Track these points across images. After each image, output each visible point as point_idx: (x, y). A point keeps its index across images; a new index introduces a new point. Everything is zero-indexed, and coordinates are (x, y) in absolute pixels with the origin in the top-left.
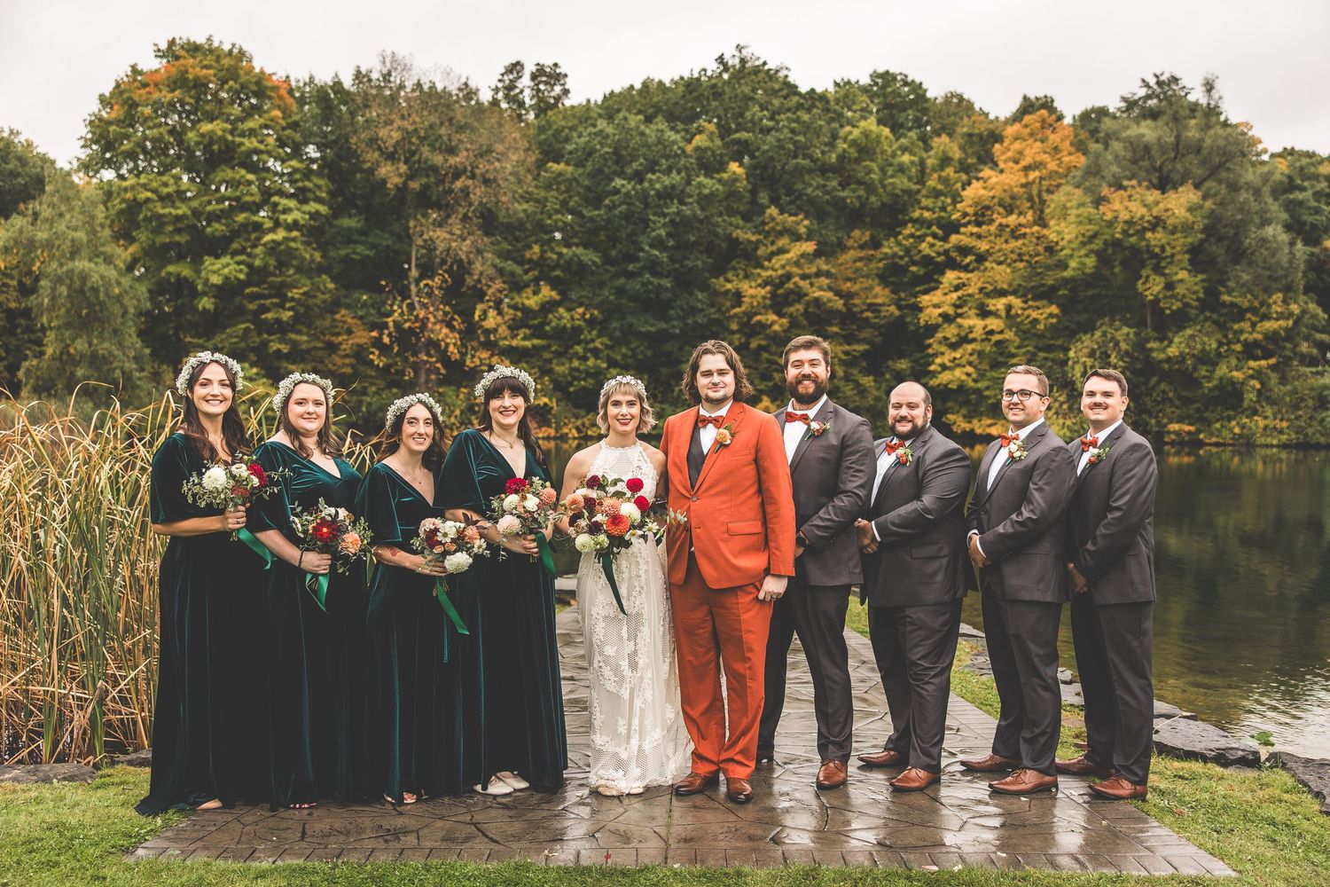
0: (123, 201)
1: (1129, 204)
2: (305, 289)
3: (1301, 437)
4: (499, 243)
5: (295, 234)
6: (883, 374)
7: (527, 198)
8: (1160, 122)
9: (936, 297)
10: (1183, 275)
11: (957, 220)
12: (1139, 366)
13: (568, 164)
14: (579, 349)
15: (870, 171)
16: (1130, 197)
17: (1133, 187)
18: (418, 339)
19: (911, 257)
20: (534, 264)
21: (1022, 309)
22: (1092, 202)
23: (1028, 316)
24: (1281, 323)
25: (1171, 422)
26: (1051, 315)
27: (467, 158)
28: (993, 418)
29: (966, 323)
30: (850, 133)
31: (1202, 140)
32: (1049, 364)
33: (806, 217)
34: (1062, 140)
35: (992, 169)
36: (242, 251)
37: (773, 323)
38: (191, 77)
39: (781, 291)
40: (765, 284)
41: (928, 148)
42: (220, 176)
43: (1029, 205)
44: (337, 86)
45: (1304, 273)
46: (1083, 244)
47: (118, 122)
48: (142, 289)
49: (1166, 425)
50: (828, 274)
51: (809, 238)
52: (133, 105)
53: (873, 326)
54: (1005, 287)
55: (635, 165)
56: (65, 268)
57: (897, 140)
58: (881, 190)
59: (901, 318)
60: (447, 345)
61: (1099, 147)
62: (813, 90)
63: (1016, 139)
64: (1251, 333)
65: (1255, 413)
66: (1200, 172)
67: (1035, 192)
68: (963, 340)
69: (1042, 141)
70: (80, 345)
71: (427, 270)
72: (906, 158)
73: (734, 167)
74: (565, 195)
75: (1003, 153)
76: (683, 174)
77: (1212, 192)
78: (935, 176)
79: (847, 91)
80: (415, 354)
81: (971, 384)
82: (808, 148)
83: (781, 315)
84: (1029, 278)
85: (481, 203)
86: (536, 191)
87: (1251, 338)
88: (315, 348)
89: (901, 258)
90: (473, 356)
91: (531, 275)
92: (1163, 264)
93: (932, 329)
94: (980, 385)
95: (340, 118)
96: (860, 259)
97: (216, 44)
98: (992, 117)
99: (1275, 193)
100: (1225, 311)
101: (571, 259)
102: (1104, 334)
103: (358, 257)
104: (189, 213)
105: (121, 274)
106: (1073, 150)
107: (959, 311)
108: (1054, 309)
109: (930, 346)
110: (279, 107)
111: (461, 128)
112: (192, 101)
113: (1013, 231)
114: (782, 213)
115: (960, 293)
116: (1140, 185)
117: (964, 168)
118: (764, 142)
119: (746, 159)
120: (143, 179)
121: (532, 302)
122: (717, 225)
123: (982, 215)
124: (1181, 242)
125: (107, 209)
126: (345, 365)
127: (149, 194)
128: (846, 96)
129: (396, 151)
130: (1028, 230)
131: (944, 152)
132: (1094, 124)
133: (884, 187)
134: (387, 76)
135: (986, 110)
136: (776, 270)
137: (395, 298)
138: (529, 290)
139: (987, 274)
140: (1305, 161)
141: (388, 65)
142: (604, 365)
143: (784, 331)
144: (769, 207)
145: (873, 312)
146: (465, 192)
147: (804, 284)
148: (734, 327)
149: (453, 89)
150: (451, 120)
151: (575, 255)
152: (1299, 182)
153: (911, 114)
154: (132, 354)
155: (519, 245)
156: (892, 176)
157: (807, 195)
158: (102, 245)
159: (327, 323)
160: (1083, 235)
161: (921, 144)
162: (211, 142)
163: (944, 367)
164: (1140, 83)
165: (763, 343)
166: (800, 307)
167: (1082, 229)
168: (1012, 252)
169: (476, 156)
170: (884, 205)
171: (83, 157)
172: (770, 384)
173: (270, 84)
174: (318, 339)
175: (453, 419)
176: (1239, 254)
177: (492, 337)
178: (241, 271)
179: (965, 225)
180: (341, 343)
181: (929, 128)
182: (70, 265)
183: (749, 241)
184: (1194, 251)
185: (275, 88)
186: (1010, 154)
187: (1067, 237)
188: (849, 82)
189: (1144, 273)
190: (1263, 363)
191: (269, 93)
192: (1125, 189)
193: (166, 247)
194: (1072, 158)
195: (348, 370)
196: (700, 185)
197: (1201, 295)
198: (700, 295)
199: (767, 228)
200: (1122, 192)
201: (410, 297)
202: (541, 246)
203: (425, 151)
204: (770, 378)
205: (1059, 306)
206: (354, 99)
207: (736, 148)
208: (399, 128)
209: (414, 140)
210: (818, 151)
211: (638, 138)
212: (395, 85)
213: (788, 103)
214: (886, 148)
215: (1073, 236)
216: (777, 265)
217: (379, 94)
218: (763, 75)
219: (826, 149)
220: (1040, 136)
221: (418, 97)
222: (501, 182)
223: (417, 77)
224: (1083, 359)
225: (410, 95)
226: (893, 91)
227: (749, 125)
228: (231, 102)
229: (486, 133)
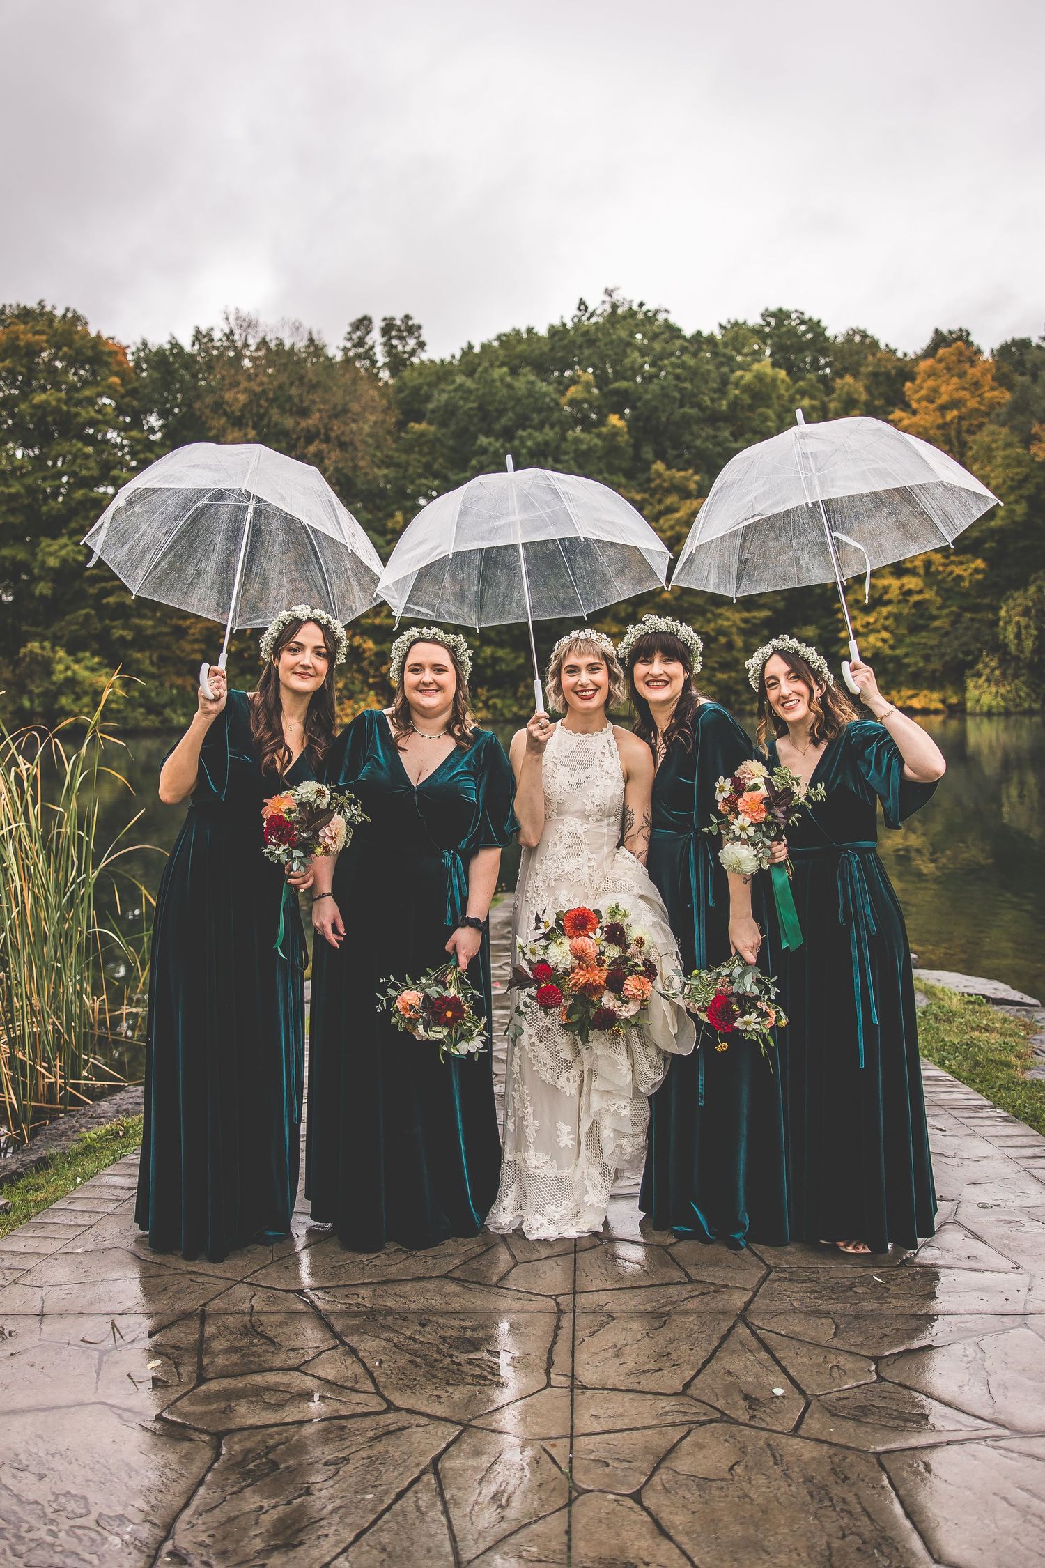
4: (359, 512)
7: (387, 462)
13: (430, 423)
15: (766, 419)
21: (944, 565)
22: (1020, 441)
23: (951, 573)
26: (977, 571)
27: (321, 419)
28: (914, 687)
32: (977, 625)
33: (696, 473)
34: (983, 374)
35: (903, 410)
36: (81, 530)
38: (22, 344)
41: (829, 390)
42: (56, 449)
44: (175, 345)
46: (1012, 489)
51: (700, 494)
55: (504, 421)
57: (795, 381)
61: (1026, 379)
62: (699, 333)
63: (929, 376)
67: (953, 433)
68: (878, 601)
69: (961, 375)
72: (806, 402)
73: (614, 420)
74: (429, 458)
75: (917, 392)
76: (557, 429)
79: (737, 334)
81: (888, 651)
82: (695, 395)
85: (337, 470)
86: (397, 455)
88: (161, 634)
94: (899, 652)
95: (182, 381)
97: (48, 309)
98: (900, 354)
102: (1040, 589)
104: (22, 491)
106: (995, 384)
108: (979, 563)
109: (839, 610)
110: (117, 374)
111: (313, 387)
112: (23, 370)
114: (669, 467)
117: (871, 410)
118: (646, 392)
119: (627, 411)
126: (194, 651)
128: (735, 339)
129: (243, 416)
131: (848, 394)
132: (1017, 357)
134: (230, 335)
135: (892, 346)
136: (664, 532)
141: (233, 323)
143: (676, 599)
144: (654, 462)
146: (319, 456)
149: (301, 344)
150: (301, 378)
153: (809, 355)
155: (380, 515)
157: (696, 447)
160: (1012, 480)
161: (821, 387)
162: (44, 416)
163: (856, 634)
167: (1011, 472)
169: (330, 417)
173: (106, 349)
174: (165, 623)
178: (79, 553)
180: (189, 628)
181: (828, 370)
185: (112, 353)
186: (923, 392)
187: (994, 482)
188: (737, 323)
191: (106, 358)
194: (996, 393)
195: (198, 656)
196: (577, 441)
199: (653, 485)
202: (404, 514)
203: (275, 414)
205: (985, 560)
206: (196, 362)
207: (615, 399)
208: (246, 390)
209: (262, 402)
210: (706, 398)
211: (505, 391)
212: (239, 344)
213: (669, 348)
214: (783, 392)
215: (1001, 480)
216: (666, 526)
217: (222, 354)
218: (640, 316)
219: (716, 396)
220: (956, 370)
221: (265, 357)
222: (358, 444)
223: (261, 335)
224: (1017, 618)
225: (255, 354)
226: (789, 331)
227: (629, 373)
228: (65, 371)
229: (340, 393)
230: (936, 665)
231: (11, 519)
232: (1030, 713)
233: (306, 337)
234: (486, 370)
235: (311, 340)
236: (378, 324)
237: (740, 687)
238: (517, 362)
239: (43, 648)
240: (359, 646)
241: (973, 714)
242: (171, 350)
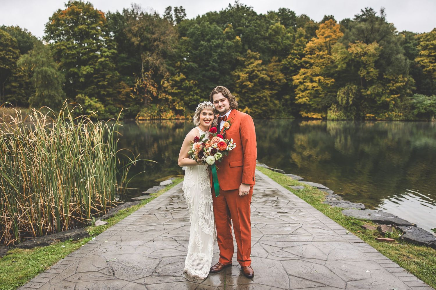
0: (57, 49)
1: (357, 48)
2: (110, 75)
3: (406, 118)
4: (168, 61)
5: (107, 59)
6: (281, 100)
7: (176, 48)
8: (367, 23)
9: (298, 77)
10: (372, 70)
11: (304, 53)
12: (358, 97)
13: (188, 37)
14: (192, 93)
15: (278, 39)
16: (357, 46)
17: (358, 43)
18: (144, 90)
19: (290, 65)
20: (178, 68)
21: (324, 80)
22: (345, 47)
23: (325, 82)
24: (402, 84)
25: (367, 114)
26: (332, 82)
27: (158, 35)
28: (314, 113)
29: (307, 84)
30: (272, 27)
31: (379, 28)
32: (331, 96)
33: (259, 53)
34: (337, 29)
35: (315, 37)
36: (92, 64)
37: (249, 85)
38: (75, 11)
39: (251, 75)
40: (246, 73)
41: (296, 31)
42: (85, 41)
43: (326, 48)
44: (118, 13)
45: (409, 68)
46: (342, 60)
47: (54, 25)
48: (63, 76)
49: (366, 115)
50: (265, 70)
51: (260, 59)
52: (59, 20)
53: (279, 85)
54: (318, 73)
55: (208, 37)
56: (40, 70)
57: (287, 29)
58: (281, 44)
59: (287, 83)
60: (153, 92)
61: (348, 30)
62: (261, 14)
63: (323, 28)
64: (392, 87)
65: (393, 111)
66: (378, 38)
67: (328, 44)
68: (306, 89)
69: (331, 29)
70: (46, 92)
71: (147, 70)
72: (289, 35)
73: (238, 38)
74: (187, 47)
75: (319, 33)
76: (222, 40)
77: (382, 44)
78: (298, 40)
79: (271, 14)
80: (144, 94)
81: (308, 103)
82: (260, 32)
83: (251, 82)
84: (326, 71)
85: (162, 49)
86: (178, 46)
87: (392, 88)
88: (114, 93)
89: (287, 65)
90: (161, 95)
91: (178, 70)
92: (366, 66)
93: (296, 86)
94: (311, 103)
95: (120, 23)
96: (275, 65)
98: (315, 22)
99: (401, 44)
100: (385, 80)
101: (189, 66)
102: (348, 87)
103: (126, 66)
104: (76, 53)
105: (56, 71)
106: (340, 31)
107: (305, 81)
108: (333, 80)
109: (296, 91)
110: (102, 21)
111: (156, 26)
112: (76, 19)
113: (321, 57)
114: (252, 51)
115: (305, 75)
116: (360, 42)
117: (307, 37)
118: (246, 30)
119: (241, 35)
120: (62, 43)
121: (178, 79)
122: (232, 55)
123: (312, 51)
124: (372, 59)
125: (52, 52)
126: (123, 98)
127: (64, 47)
128: (271, 16)
129: (136, 34)
130: (326, 56)
131: (301, 33)
132: (346, 24)
133: (282, 43)
134: (133, 11)
135: (313, 20)
136: (249, 69)
137: (137, 78)
138: (177, 76)
139: (313, 69)
140: (410, 34)
141: (134, 7)
142: (199, 98)
143: (253, 87)
144: (248, 50)
145: (279, 81)
146: (158, 46)
147: (258, 73)
148: (237, 86)
149: (153, 14)
150: (153, 24)
151: (190, 65)
152: (408, 40)
153: (291, 21)
154: (61, 95)
155: (174, 62)
156: (285, 40)
157: (259, 46)
158: (51, 62)
159: (118, 85)
160: (343, 58)
161: (293, 30)
162: (82, 32)
163: (300, 98)
164: (361, 11)
165: (246, 91)
166: (257, 80)
167: (342, 56)
168: (321, 63)
169: (160, 35)
170: (282, 49)
171: (45, 36)
172: (248, 103)
173: (99, 14)
174: (115, 90)
175: (155, 114)
176: (389, 63)
177: (166, 89)
178: (92, 70)
179: (307, 55)
180: (122, 91)
181: (296, 26)
182: (42, 69)
183: (242, 60)
184: (376, 62)
185: (100, 15)
186: (321, 33)
187: (338, 58)
188: (272, 12)
189: (361, 69)
190: (396, 96)
192: (356, 43)
193: (70, 63)
194: (340, 34)
195: (124, 99)
196: (227, 43)
197: (378, 76)
198: (227, 77)
199: (247, 56)
200: (355, 44)
201: (142, 78)
202: (180, 62)
203: (145, 33)
204: (248, 101)
205: (335, 79)
206: (123, 18)
207: (238, 32)
208: (137, 27)
209: (142, 30)
210: (263, 33)
211: (208, 29)
212: (135, 13)
213: (253, 18)
214: (283, 31)
215: (339, 58)
216: (250, 67)
217: (131, 16)
218: (245, 9)
219: (265, 32)
220: (330, 27)
221: (143, 17)
222: (168, 42)
223: (142, 11)
224: (342, 95)
225: (140, 16)
226: (285, 14)
227: (242, 25)
228: (87, 19)
229: (163, 28)
230: (320, 107)
231: (73, 60)
232: (343, 120)
233: (154, 12)
234: (203, 23)
235: (155, 13)
236: (173, 9)
237: (269, 111)
238: (211, 21)
239: (82, 96)
240: (168, 98)
241: (329, 120)
242: (117, 14)
